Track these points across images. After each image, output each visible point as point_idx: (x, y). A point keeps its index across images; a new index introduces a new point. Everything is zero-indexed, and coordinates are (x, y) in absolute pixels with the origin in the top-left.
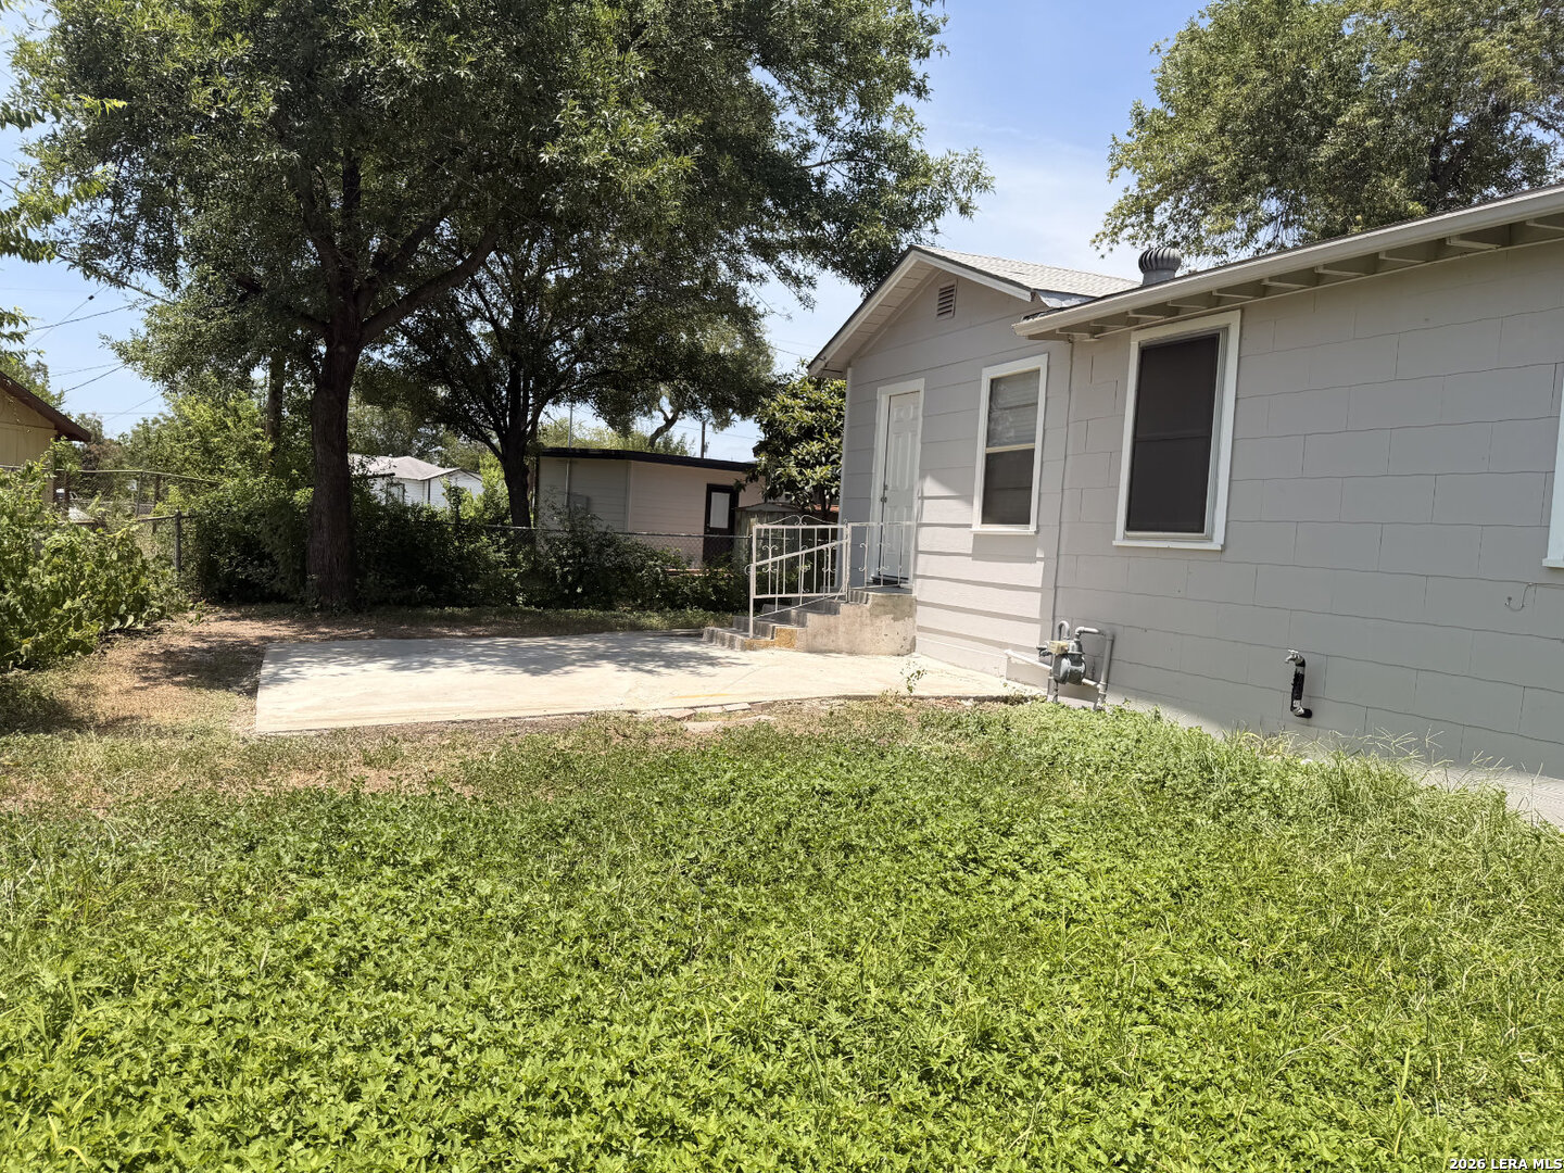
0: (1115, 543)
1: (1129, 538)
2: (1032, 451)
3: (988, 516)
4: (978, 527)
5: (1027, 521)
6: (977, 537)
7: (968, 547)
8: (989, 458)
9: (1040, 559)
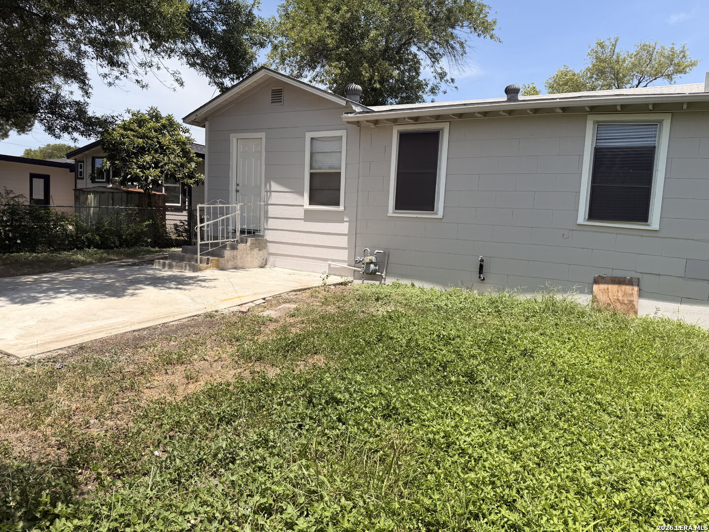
0: (388, 215)
1: (395, 213)
2: (340, 173)
3: (312, 202)
4: (307, 206)
5: (338, 204)
6: (306, 211)
7: (302, 216)
8: (312, 175)
9: (346, 221)
